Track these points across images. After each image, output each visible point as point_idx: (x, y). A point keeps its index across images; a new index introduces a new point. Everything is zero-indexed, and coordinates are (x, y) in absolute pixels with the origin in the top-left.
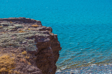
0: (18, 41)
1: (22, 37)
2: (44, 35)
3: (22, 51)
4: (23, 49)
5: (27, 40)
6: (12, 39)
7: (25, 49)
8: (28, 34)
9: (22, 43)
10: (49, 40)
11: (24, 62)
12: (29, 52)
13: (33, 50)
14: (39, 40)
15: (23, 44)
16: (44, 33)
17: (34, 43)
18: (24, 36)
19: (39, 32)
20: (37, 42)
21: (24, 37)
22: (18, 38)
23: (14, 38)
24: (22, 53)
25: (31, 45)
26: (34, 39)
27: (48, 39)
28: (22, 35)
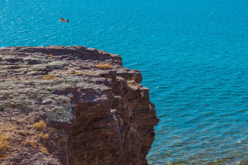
0: (34, 97)
1: (44, 89)
2: (96, 87)
3: (37, 120)
4: (40, 116)
5: (54, 95)
6: (22, 93)
7: (44, 117)
8: (60, 83)
9: (40, 104)
10: (106, 98)
11: (30, 146)
12: (52, 124)
13: (62, 121)
14: (83, 97)
15: (43, 104)
16: (99, 83)
17: (69, 105)
18: (49, 88)
19: (86, 81)
20: (77, 102)
21: (49, 90)
22: (35, 90)
23: (27, 90)
24: (34, 125)
25: (60, 107)
26: (71, 95)
27: (104, 97)
28: (47, 84)
